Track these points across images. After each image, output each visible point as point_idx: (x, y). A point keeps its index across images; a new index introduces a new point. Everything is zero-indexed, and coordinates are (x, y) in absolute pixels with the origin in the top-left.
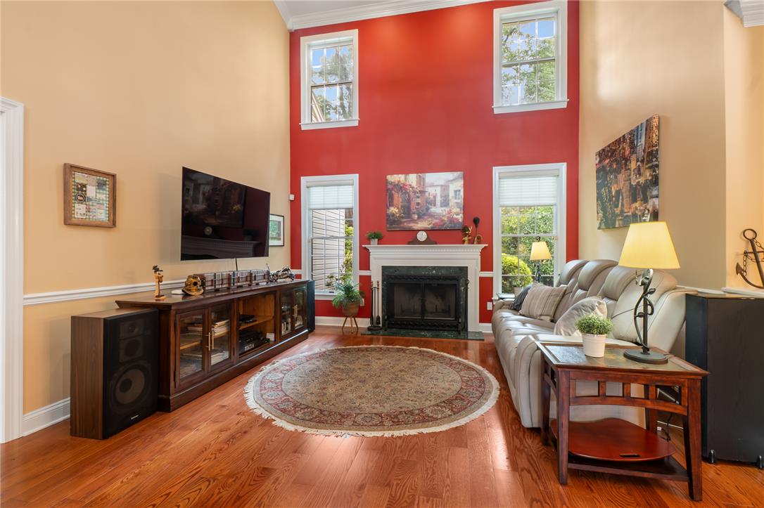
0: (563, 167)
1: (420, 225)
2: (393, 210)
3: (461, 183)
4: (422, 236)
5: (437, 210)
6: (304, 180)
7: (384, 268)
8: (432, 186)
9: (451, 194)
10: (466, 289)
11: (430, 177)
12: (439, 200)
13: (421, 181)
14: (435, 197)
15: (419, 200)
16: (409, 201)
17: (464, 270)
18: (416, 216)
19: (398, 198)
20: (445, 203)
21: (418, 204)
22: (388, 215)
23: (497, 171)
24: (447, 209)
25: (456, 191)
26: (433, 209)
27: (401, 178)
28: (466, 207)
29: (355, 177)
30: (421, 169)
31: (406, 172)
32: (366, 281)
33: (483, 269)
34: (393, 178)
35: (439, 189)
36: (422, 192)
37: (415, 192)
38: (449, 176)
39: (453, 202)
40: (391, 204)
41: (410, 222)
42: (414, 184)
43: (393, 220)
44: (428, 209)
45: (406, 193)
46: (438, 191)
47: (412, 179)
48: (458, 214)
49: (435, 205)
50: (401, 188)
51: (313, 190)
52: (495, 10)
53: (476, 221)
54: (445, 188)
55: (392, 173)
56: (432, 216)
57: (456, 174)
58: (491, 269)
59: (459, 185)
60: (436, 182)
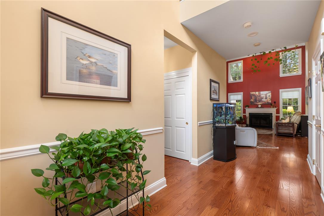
0: (300, 89)
1: (259, 103)
3: (271, 93)
4: (260, 106)
5: (264, 100)
6: (229, 94)
7: (249, 113)
8: (262, 94)
9: (268, 96)
10: (272, 118)
11: (262, 93)
12: (264, 98)
13: (259, 94)
14: (263, 97)
15: (259, 98)
16: (256, 98)
17: (272, 114)
18: (258, 102)
19: (253, 97)
20: (266, 98)
22: (251, 101)
23: (281, 90)
24: (267, 100)
25: (269, 96)
26: (263, 100)
27: (254, 93)
28: (272, 99)
29: (242, 93)
30: (259, 90)
31: (256, 91)
32: (245, 116)
33: (277, 114)
34: (251, 93)
35: (264, 95)
36: (260, 96)
37: (258, 96)
38: (267, 92)
39: (268, 98)
40: (251, 99)
41: (256, 103)
42: (258, 94)
43: (252, 102)
44: (261, 100)
46: (264, 96)
47: (257, 93)
48: (269, 101)
49: (263, 99)
50: (254, 95)
51: (231, 96)
53: (275, 102)
54: (266, 95)
56: (262, 101)
57: (269, 92)
58: (279, 114)
59: (270, 94)
60: (263, 94)
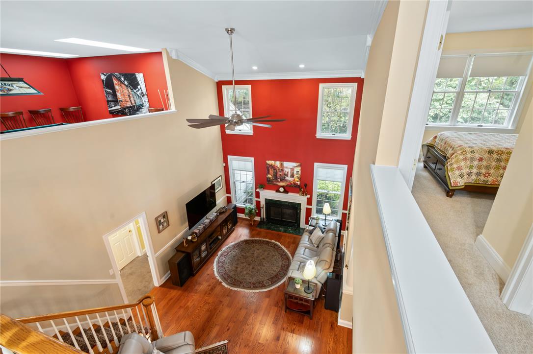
0: (346, 167)
1: (282, 184)
2: (269, 176)
4: (282, 189)
5: (289, 178)
6: (229, 157)
7: (266, 199)
8: (287, 168)
9: (295, 173)
10: (300, 212)
11: (286, 164)
13: (282, 165)
14: (288, 173)
15: (281, 173)
16: (276, 173)
17: (300, 205)
18: (279, 180)
19: (271, 171)
20: (292, 176)
21: (280, 175)
22: (267, 178)
23: (316, 164)
24: (293, 179)
25: (297, 172)
26: (287, 178)
27: (273, 162)
28: (300, 179)
29: (252, 159)
30: (282, 159)
31: (275, 160)
32: (258, 204)
33: (308, 205)
34: (269, 162)
35: (290, 170)
36: (282, 170)
37: (279, 170)
38: (294, 164)
39: (296, 176)
40: (269, 173)
41: (276, 182)
42: (279, 166)
43: (269, 180)
44: (285, 178)
45: (275, 169)
46: (289, 170)
47: (278, 164)
48: (298, 181)
49: (288, 176)
50: (273, 167)
51: (234, 162)
52: (320, 84)
53: (306, 185)
54: (292, 169)
55: (268, 160)
56: (286, 181)
57: (298, 164)
58: (311, 205)
59: (299, 169)
60: (289, 166)
